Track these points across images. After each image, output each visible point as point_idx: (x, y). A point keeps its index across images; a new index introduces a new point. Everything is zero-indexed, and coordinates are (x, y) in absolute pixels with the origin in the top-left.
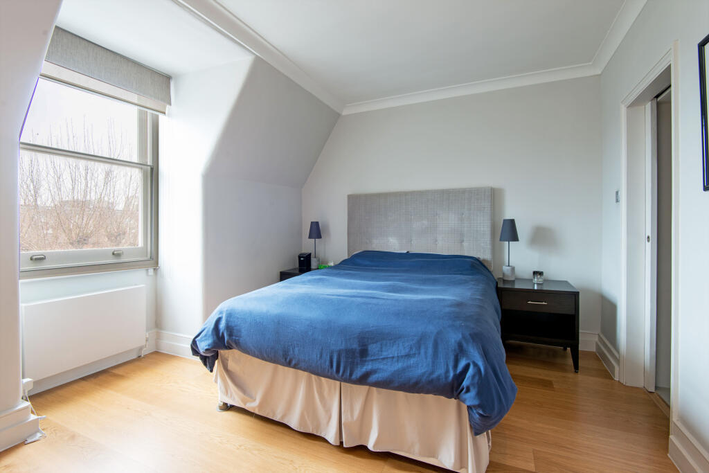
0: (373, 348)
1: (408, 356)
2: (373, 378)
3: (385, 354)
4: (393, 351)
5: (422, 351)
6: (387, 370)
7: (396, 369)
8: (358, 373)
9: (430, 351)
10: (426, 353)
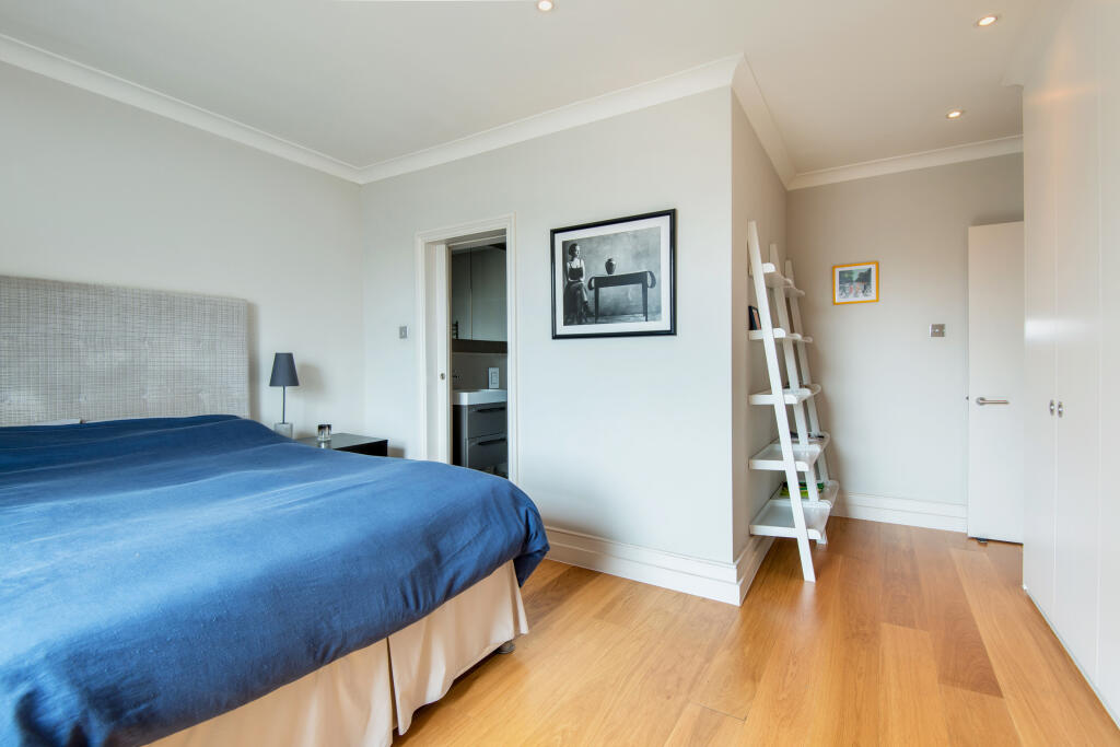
0: (445, 544)
1: (483, 531)
2: (460, 581)
3: (460, 544)
4: (467, 533)
5: (492, 519)
6: (469, 561)
7: (478, 554)
8: (441, 590)
9: (498, 516)
10: (495, 518)
